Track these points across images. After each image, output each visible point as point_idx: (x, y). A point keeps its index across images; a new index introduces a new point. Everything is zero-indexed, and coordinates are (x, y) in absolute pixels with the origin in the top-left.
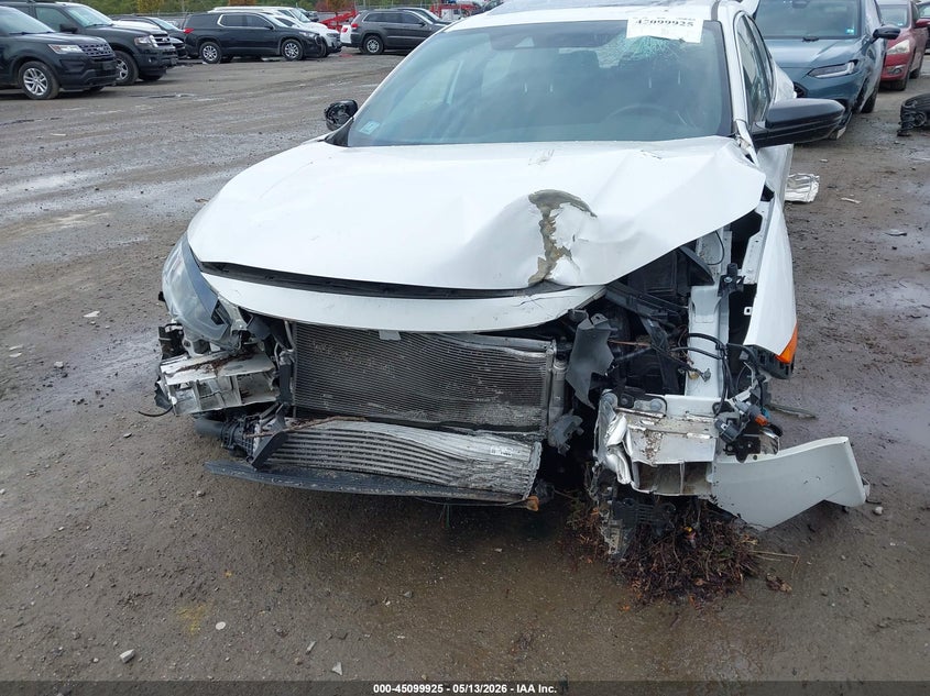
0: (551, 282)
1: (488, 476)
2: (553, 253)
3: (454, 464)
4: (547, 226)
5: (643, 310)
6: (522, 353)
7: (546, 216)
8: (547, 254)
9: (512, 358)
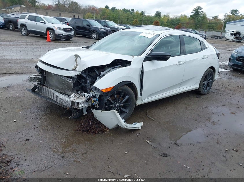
0: (75, 70)
1: (65, 103)
2: (77, 65)
3: (60, 99)
4: (76, 60)
5: (87, 78)
6: (69, 81)
7: (76, 59)
8: (76, 65)
9: (67, 81)
